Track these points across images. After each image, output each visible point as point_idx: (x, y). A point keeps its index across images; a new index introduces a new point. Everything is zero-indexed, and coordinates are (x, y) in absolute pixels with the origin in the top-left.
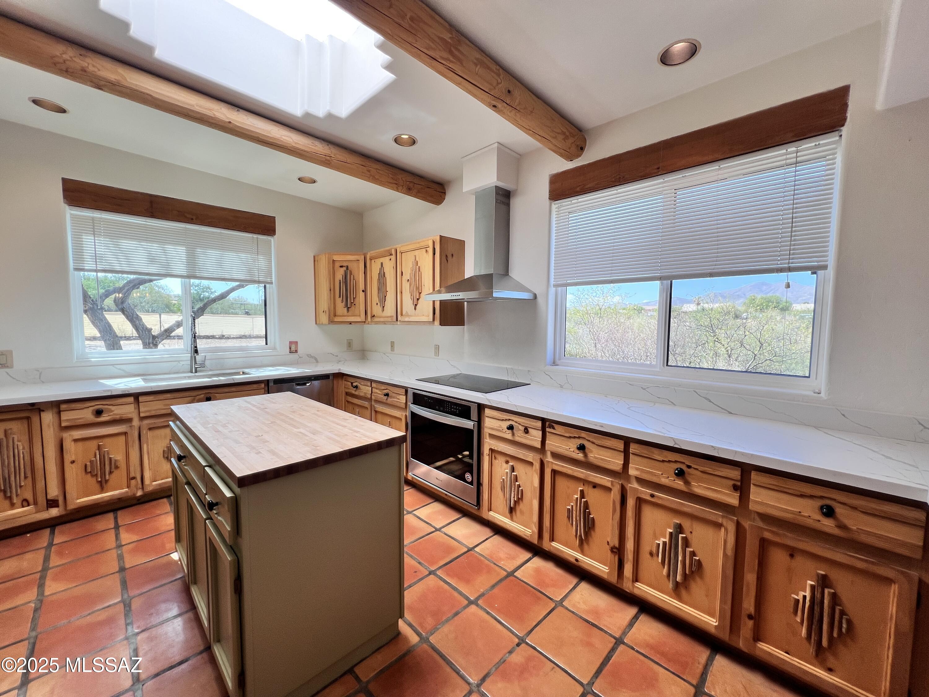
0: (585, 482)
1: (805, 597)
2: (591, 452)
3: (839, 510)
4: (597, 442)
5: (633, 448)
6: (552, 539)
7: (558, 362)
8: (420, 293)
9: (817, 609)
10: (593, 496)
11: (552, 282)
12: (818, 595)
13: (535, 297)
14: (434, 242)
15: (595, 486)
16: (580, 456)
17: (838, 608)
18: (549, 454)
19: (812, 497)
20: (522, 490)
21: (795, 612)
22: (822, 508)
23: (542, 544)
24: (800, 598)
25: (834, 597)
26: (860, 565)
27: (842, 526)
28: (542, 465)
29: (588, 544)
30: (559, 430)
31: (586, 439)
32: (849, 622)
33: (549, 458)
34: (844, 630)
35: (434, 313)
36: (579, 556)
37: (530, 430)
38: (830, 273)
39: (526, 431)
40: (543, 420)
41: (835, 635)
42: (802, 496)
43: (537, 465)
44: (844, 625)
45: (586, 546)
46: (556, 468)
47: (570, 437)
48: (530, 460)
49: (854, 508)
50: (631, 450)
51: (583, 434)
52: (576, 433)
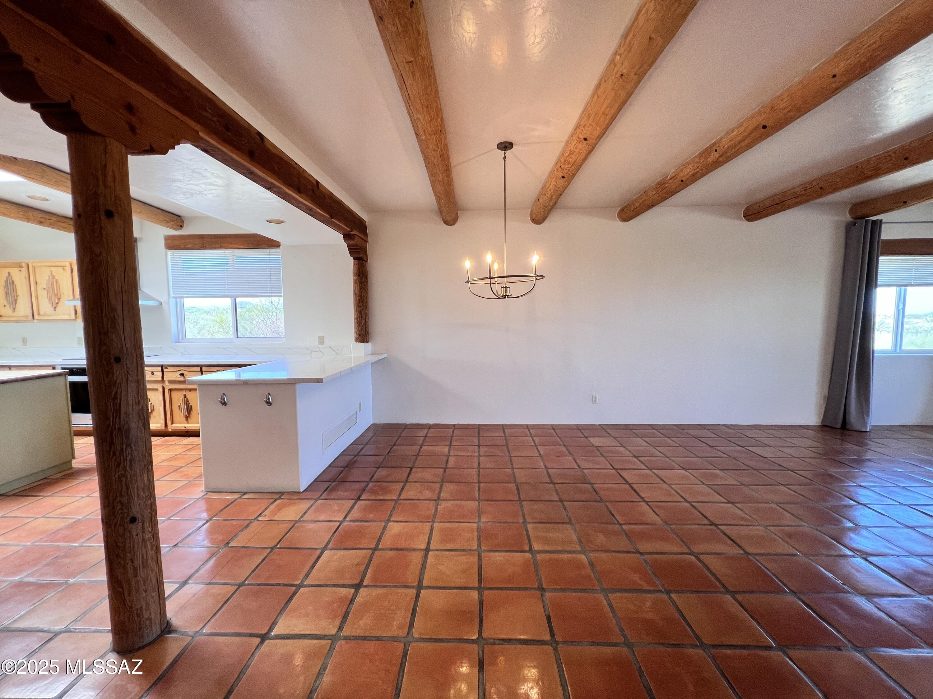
0: (185, 390)
2: (187, 375)
4: (189, 370)
5: (204, 369)
6: (172, 423)
7: (180, 341)
8: (59, 299)
10: (190, 395)
11: (172, 294)
13: (161, 304)
14: (71, 264)
15: (190, 390)
16: (182, 378)
18: (167, 382)
20: (153, 406)
23: (168, 429)
28: (163, 388)
29: (190, 418)
30: (170, 369)
31: (183, 370)
33: (167, 383)
35: (76, 313)
36: (186, 425)
37: (154, 372)
39: (153, 373)
40: (162, 367)
43: (161, 389)
45: (189, 419)
46: (171, 388)
47: (176, 371)
48: (156, 388)
50: (203, 370)
51: (182, 368)
52: (178, 368)
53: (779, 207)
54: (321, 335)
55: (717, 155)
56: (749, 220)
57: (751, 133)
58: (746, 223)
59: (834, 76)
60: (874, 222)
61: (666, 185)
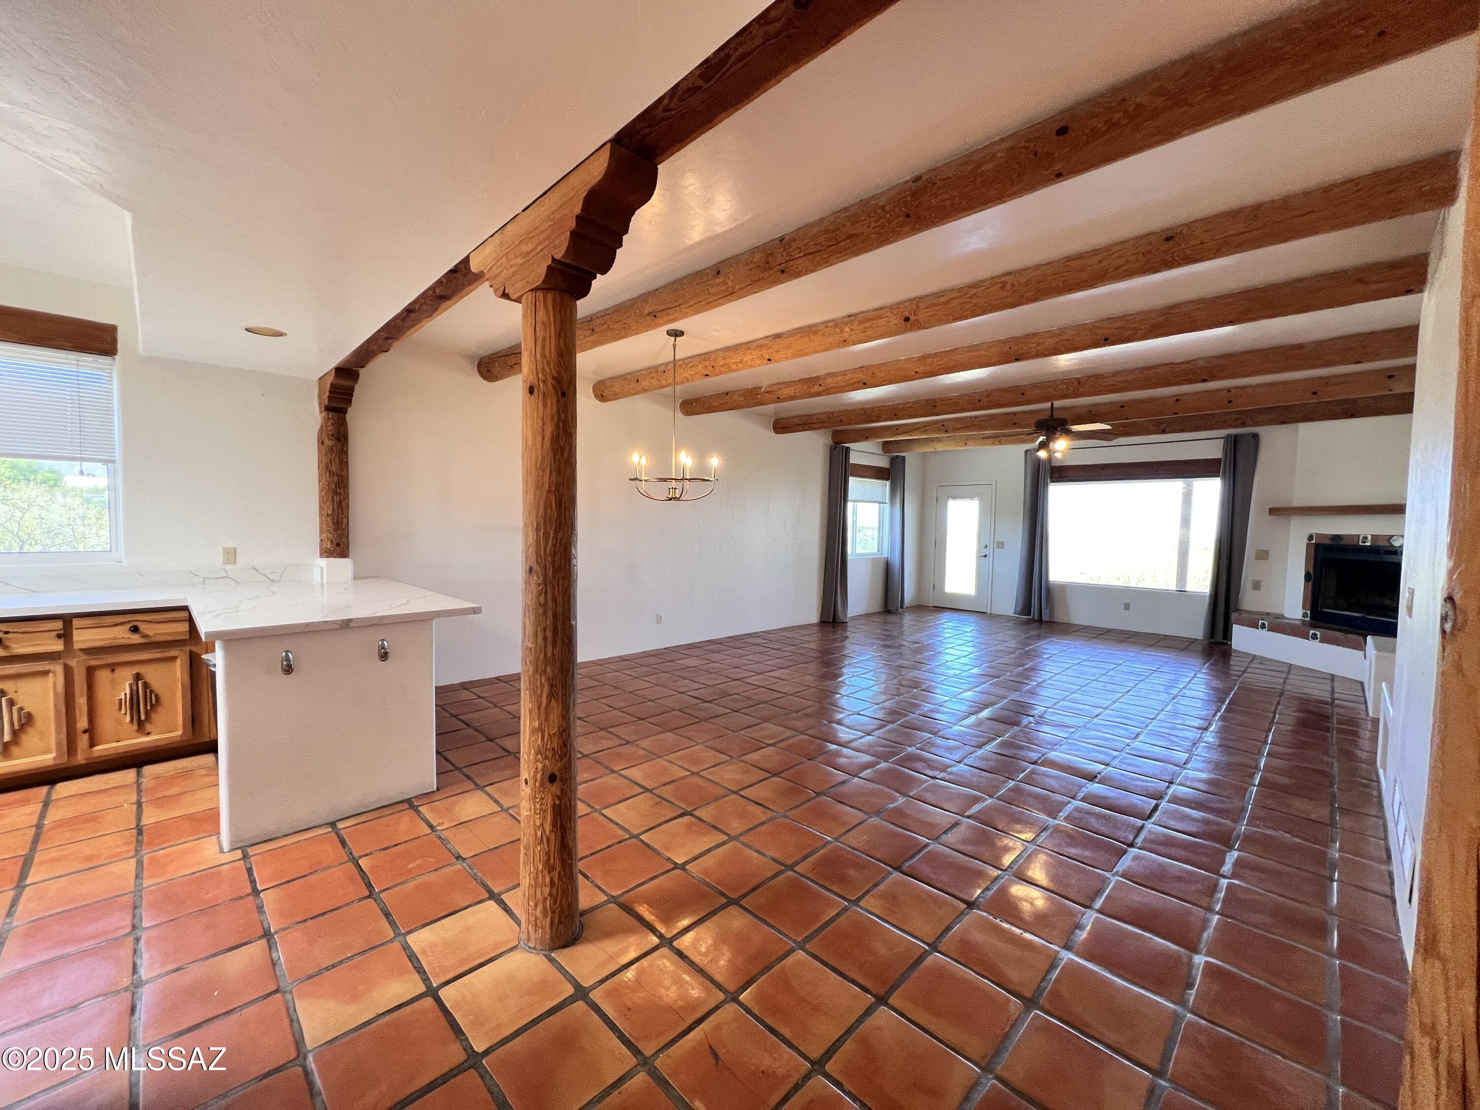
1: (126, 694)
3: (142, 627)
9: (135, 698)
12: (134, 688)
17: (148, 691)
19: (122, 624)
21: (120, 709)
22: (130, 630)
24: (123, 697)
25: (146, 686)
26: (158, 655)
27: (145, 636)
32: (157, 696)
34: (154, 702)
38: (119, 465)
41: (149, 708)
42: (115, 625)
44: (154, 699)
49: (150, 622)
53: (806, 427)
54: (230, 544)
55: (821, 389)
56: (777, 433)
57: (854, 383)
58: (773, 434)
59: (916, 372)
60: (847, 447)
61: (759, 397)
